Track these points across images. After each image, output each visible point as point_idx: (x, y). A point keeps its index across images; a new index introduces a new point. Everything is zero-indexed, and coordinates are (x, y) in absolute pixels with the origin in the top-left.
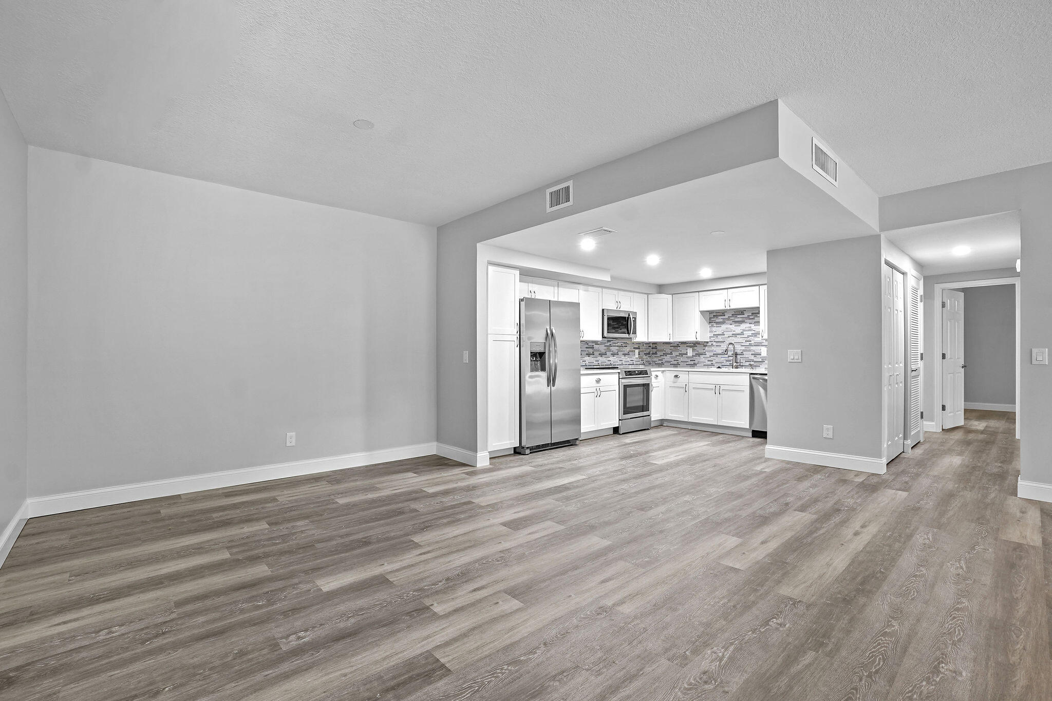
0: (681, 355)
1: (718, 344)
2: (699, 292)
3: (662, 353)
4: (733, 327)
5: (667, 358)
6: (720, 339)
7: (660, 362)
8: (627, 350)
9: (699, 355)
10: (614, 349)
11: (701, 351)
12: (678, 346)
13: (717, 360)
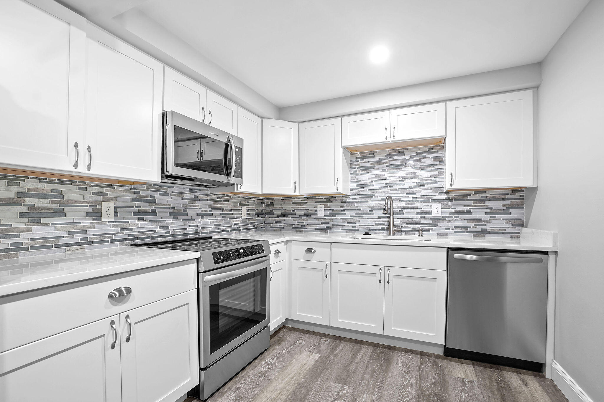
0: (308, 215)
1: (365, 199)
2: (341, 116)
3: (279, 213)
4: (387, 174)
5: (288, 219)
6: (366, 191)
7: (278, 225)
8: (228, 207)
9: (334, 215)
10: (204, 205)
11: (337, 209)
12: (303, 202)
13: (362, 222)
